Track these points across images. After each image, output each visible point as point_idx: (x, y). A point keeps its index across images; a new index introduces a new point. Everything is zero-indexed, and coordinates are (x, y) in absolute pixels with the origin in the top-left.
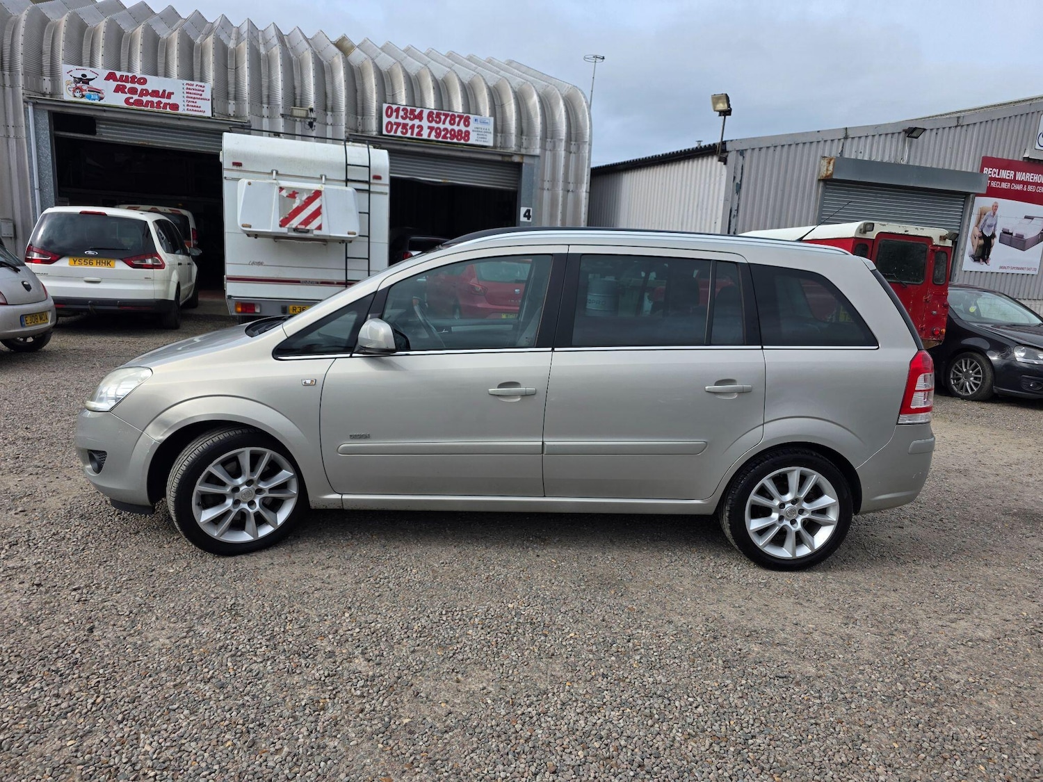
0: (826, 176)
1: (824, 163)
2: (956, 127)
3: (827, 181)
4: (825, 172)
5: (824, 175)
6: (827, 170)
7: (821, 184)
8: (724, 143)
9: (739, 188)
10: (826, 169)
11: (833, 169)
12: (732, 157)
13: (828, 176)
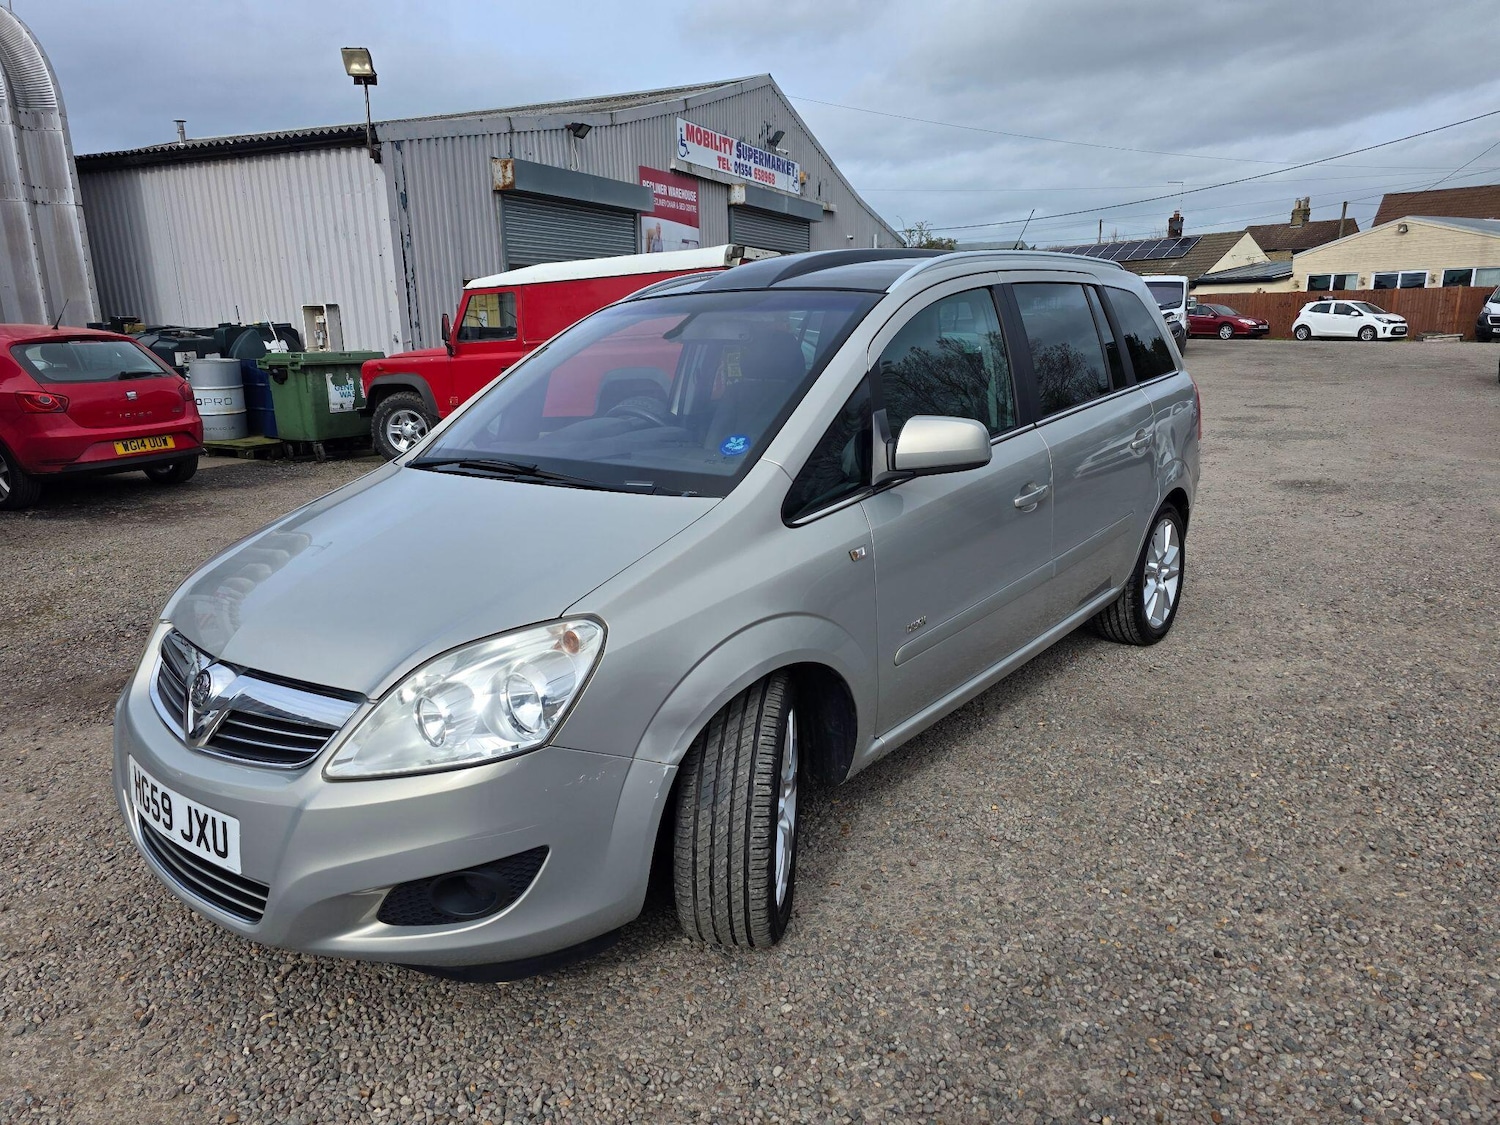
0: (505, 186)
1: (497, 166)
2: (611, 126)
3: (506, 194)
4: (502, 180)
5: (501, 185)
6: (504, 177)
7: (498, 197)
8: (373, 127)
9: (404, 198)
10: (502, 176)
11: (513, 175)
12: (387, 151)
13: (508, 186)
